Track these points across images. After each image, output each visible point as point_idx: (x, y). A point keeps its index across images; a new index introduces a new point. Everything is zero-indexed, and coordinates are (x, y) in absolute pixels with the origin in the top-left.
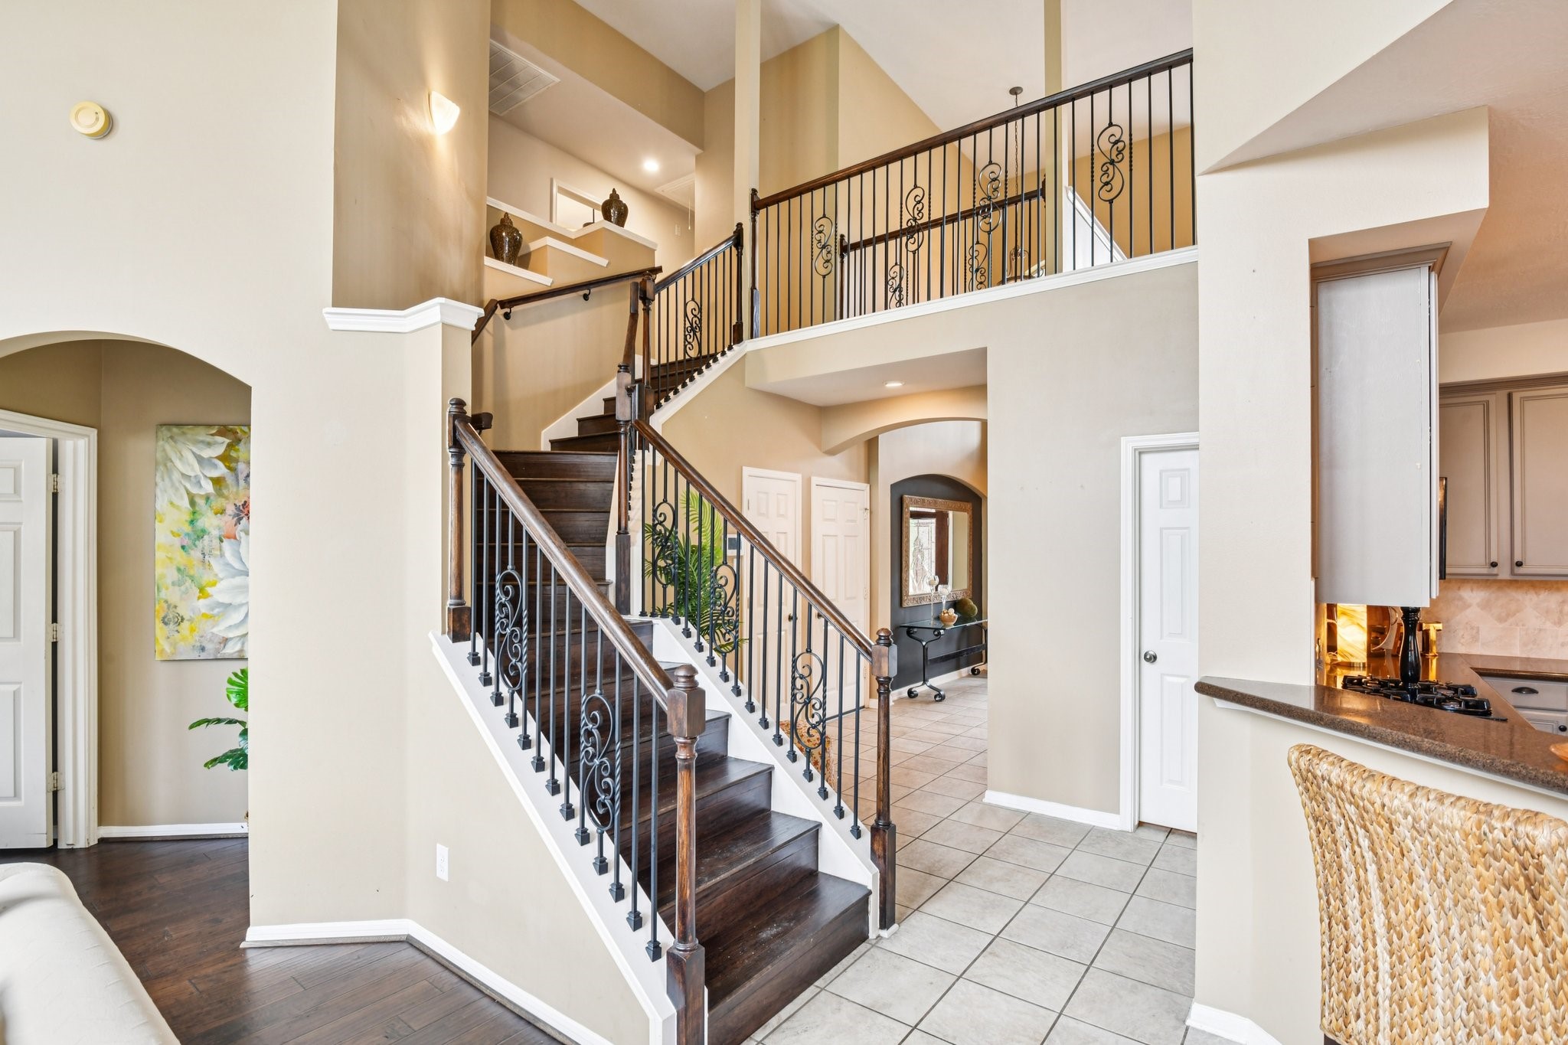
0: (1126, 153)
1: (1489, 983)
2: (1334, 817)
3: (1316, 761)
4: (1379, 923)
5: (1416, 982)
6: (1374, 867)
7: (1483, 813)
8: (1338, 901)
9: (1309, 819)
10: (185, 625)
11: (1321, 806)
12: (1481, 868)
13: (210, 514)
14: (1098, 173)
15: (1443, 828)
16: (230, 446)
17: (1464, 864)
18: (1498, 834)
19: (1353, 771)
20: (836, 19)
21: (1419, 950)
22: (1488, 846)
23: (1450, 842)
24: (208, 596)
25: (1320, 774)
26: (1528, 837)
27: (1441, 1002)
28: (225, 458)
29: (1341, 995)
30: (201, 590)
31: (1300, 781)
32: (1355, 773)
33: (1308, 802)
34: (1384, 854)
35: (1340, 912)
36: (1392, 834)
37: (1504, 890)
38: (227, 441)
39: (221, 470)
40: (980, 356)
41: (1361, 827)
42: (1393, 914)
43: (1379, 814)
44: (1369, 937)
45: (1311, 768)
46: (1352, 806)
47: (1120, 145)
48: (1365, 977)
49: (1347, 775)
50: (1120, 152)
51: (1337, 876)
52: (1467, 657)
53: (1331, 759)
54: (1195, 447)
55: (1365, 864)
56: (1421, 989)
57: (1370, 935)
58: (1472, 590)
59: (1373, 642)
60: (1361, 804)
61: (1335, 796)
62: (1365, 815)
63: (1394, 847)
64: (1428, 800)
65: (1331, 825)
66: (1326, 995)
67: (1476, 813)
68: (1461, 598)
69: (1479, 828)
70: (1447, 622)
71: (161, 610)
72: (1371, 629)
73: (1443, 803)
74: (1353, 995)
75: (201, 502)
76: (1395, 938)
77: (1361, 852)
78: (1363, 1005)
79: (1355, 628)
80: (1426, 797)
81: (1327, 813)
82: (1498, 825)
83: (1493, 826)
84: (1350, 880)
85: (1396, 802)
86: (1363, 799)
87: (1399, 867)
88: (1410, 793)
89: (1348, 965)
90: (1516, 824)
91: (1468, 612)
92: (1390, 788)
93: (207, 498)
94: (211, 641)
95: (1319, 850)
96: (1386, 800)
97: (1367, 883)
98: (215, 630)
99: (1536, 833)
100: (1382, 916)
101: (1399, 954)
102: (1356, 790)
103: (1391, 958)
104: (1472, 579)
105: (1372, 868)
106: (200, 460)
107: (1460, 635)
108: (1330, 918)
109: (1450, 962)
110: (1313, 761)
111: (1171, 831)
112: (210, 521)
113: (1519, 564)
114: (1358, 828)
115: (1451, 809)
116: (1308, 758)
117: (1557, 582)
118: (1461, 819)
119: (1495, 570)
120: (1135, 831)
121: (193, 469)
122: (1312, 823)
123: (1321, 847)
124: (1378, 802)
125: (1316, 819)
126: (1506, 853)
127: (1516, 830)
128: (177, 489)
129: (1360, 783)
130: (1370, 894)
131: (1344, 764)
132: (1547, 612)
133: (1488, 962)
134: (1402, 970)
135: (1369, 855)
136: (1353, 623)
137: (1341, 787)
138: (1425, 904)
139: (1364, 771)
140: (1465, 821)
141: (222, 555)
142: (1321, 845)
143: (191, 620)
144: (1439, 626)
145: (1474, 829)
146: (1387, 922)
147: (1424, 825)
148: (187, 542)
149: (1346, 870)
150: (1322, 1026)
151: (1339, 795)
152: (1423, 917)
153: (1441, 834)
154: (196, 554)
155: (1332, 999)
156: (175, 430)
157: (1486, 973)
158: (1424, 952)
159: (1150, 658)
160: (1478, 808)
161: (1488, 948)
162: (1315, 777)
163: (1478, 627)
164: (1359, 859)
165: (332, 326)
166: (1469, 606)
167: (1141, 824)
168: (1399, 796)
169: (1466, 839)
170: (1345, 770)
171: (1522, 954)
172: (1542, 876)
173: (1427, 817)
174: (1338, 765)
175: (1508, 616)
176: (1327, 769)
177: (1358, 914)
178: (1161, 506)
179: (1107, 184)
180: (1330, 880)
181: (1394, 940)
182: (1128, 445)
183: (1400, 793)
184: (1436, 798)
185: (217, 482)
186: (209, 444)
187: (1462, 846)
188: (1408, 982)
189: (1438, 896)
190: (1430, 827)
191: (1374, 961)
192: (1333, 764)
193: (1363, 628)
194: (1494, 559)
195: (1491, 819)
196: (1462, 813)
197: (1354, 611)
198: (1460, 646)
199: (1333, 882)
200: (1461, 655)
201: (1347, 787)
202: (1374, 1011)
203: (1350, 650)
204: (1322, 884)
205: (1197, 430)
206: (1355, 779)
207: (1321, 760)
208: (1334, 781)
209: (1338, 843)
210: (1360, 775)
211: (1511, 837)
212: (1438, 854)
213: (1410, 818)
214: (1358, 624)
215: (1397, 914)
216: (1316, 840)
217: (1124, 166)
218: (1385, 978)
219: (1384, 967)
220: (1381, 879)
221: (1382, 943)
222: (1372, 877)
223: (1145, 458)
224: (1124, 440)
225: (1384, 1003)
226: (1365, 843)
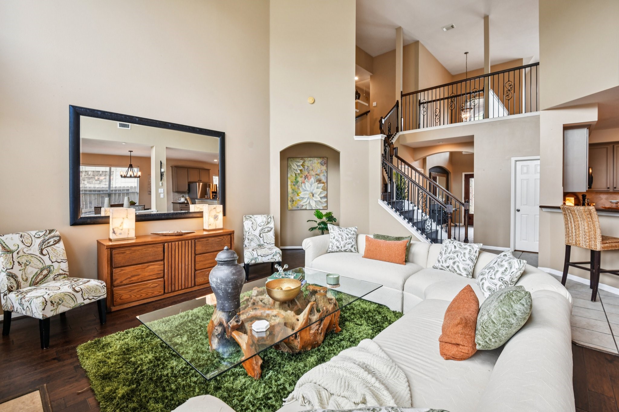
0: (513, 88)
1: (586, 228)
2: (567, 213)
4: (573, 226)
5: (578, 232)
8: (567, 225)
9: (563, 215)
10: (294, 202)
13: (299, 178)
14: (505, 92)
16: (303, 162)
17: (583, 214)
20: (417, 39)
24: (299, 196)
27: (581, 233)
28: (302, 165)
30: (298, 194)
33: (563, 212)
36: (575, 212)
37: (587, 215)
38: (303, 161)
39: (301, 168)
40: (473, 137)
41: (571, 213)
42: (575, 224)
43: (573, 210)
44: (572, 229)
46: (569, 210)
47: (511, 86)
48: (571, 234)
50: (511, 88)
58: (603, 195)
65: (567, 215)
68: (600, 197)
71: (289, 199)
72: (575, 204)
74: (570, 237)
75: (297, 175)
76: (575, 227)
83: (586, 208)
87: (576, 217)
89: (569, 234)
91: (602, 200)
93: (299, 174)
94: (300, 205)
95: (565, 219)
98: (301, 203)
101: (576, 229)
105: (572, 219)
106: (297, 165)
108: (566, 228)
109: (582, 227)
111: (523, 251)
112: (300, 179)
113: (615, 188)
119: (609, 190)
121: (296, 168)
126: (587, 210)
128: (292, 172)
130: (572, 222)
134: (576, 231)
135: (572, 217)
136: (571, 201)
137: (568, 208)
141: (302, 187)
143: (295, 201)
148: (295, 183)
149: (569, 220)
150: (566, 244)
152: (579, 223)
154: (297, 186)
155: (567, 239)
156: (292, 159)
158: (579, 227)
159: (518, 210)
161: (586, 224)
163: (605, 205)
165: (355, 140)
166: (602, 199)
167: (515, 250)
171: (590, 223)
172: (591, 212)
177: (570, 226)
178: (521, 174)
179: (508, 95)
182: (513, 159)
183: (575, 207)
185: (301, 170)
186: (299, 162)
187: (583, 211)
194: (608, 186)
199: (567, 223)
202: (573, 238)
204: (565, 224)
209: (567, 217)
212: (580, 213)
213: (577, 209)
217: (512, 91)
218: (574, 233)
219: (574, 232)
220: (573, 220)
221: (574, 229)
222: (572, 220)
223: (517, 162)
224: (512, 158)
225: (574, 236)
226: (571, 215)
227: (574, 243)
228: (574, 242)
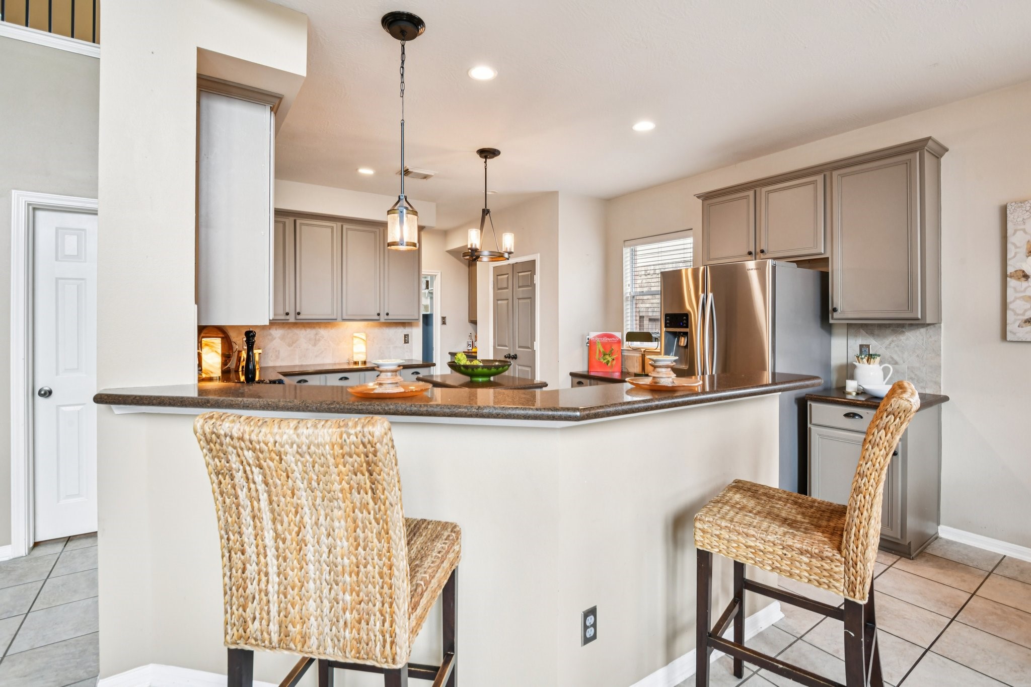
1: (343, 545)
2: (234, 466)
3: (219, 423)
4: (269, 536)
5: (296, 570)
6: (266, 495)
7: (343, 426)
8: (236, 535)
9: (212, 476)
11: (223, 461)
12: (341, 467)
15: (318, 446)
17: (331, 467)
18: (353, 438)
19: (250, 422)
21: (298, 545)
22: (346, 449)
23: (323, 455)
25: (222, 432)
26: (370, 434)
27: (313, 576)
29: (241, 609)
31: (203, 443)
32: (252, 423)
33: (211, 461)
34: (274, 482)
35: (238, 543)
36: (281, 463)
37: (354, 477)
41: (256, 467)
42: (279, 527)
43: (272, 450)
44: (262, 552)
45: (215, 430)
46: (250, 451)
48: (258, 585)
49: (246, 427)
51: (236, 515)
52: (274, 367)
53: (231, 418)
54: (94, 213)
55: (258, 496)
56: (299, 573)
57: (262, 551)
58: (276, 329)
59: (224, 363)
60: (258, 447)
61: (235, 448)
62: (261, 455)
63: (282, 473)
64: (308, 428)
65: (231, 474)
66: (229, 615)
67: (339, 428)
68: (271, 335)
69: (341, 438)
70: (264, 349)
72: (223, 355)
73: (317, 428)
74: (250, 603)
76: (281, 543)
77: (256, 487)
78: (258, 608)
79: (214, 354)
80: (305, 427)
81: (228, 465)
82: (352, 431)
83: (349, 433)
84: (246, 514)
85: (285, 437)
86: (259, 442)
87: (285, 487)
88: (294, 427)
89: (245, 583)
90: (363, 427)
91: (275, 341)
92: (279, 427)
95: (220, 499)
96: (278, 438)
97: (259, 510)
99: (374, 429)
100: (271, 532)
101: (284, 555)
102: (254, 437)
103: (278, 561)
104: (276, 323)
105: (264, 497)
107: (271, 355)
108: (230, 552)
109: (318, 544)
110: (216, 424)
111: (69, 539)
113: (299, 314)
114: (254, 468)
115: (322, 430)
116: (212, 422)
117: (313, 323)
118: (330, 435)
119: (288, 317)
120: (29, 553)
122: (214, 477)
123: (222, 496)
124: (272, 440)
125: (218, 474)
126: (357, 450)
127: (363, 431)
129: (257, 430)
130: (262, 518)
131: (242, 419)
132: (310, 340)
133: (342, 532)
134: (286, 566)
135: (261, 487)
136: (213, 351)
137: (241, 439)
138: (302, 509)
139: (259, 420)
140: (332, 436)
142: (222, 493)
144: (260, 351)
145: (338, 439)
146: (275, 534)
147: (304, 448)
149: (243, 507)
150: (226, 642)
151: (240, 445)
152: (301, 519)
153: (317, 450)
155: (233, 616)
157: (341, 539)
158: (302, 544)
159: (45, 393)
160: (339, 424)
161: (343, 522)
162: (218, 437)
163: (279, 351)
164: (254, 493)
167: (36, 544)
168: (287, 431)
169: (333, 449)
170: (244, 423)
171: (362, 517)
172: (376, 458)
173: (307, 441)
174: (238, 421)
175: (293, 343)
176: (229, 427)
177: (252, 538)
178: (57, 259)
180: (230, 520)
181: (280, 546)
183: (288, 429)
184: (312, 425)
187: (329, 453)
188: (291, 573)
189: (312, 499)
190: (309, 448)
191: (265, 569)
192: (233, 421)
193: (219, 354)
194: (287, 311)
195: (348, 429)
196: (330, 430)
197: (213, 343)
198: (270, 363)
199: (232, 521)
200: (271, 367)
201: (247, 437)
202: (266, 608)
203: (211, 369)
204: (223, 526)
205: (96, 197)
206: (252, 428)
207: (223, 421)
208: (235, 435)
209: (236, 488)
210: (256, 424)
211: (361, 437)
212: (313, 467)
213: (295, 446)
214: (216, 352)
215: (282, 525)
216: (217, 491)
218: (274, 578)
219: (273, 570)
220: (271, 502)
221: (271, 552)
222: (264, 504)
223: (39, 214)
224: (14, 193)
225: (273, 598)
226: (259, 478)
227: (275, 638)
228: (274, 627)
